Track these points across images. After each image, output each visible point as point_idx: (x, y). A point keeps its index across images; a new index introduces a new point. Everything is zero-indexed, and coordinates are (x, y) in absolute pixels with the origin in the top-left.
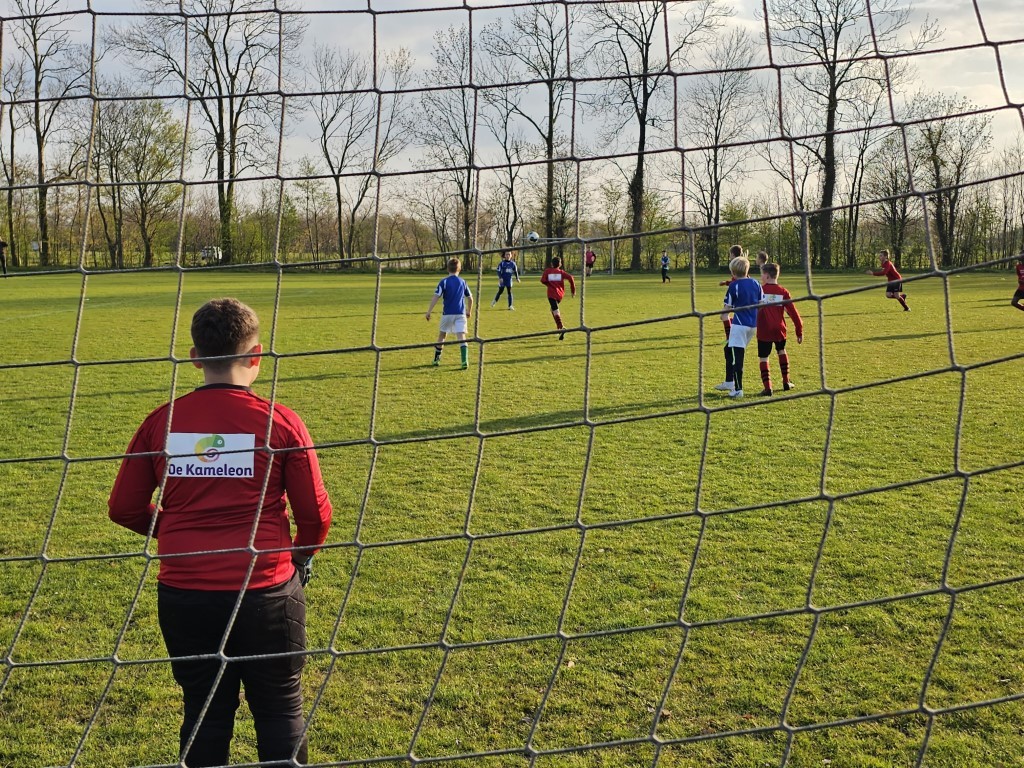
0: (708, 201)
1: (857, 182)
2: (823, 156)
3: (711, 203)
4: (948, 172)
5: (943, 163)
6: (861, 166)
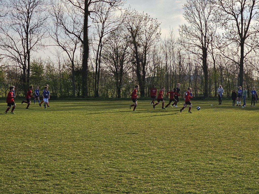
0: (23, 60)
1: (99, 54)
2: (82, 40)
3: (25, 62)
5: (139, 45)
6: (100, 45)
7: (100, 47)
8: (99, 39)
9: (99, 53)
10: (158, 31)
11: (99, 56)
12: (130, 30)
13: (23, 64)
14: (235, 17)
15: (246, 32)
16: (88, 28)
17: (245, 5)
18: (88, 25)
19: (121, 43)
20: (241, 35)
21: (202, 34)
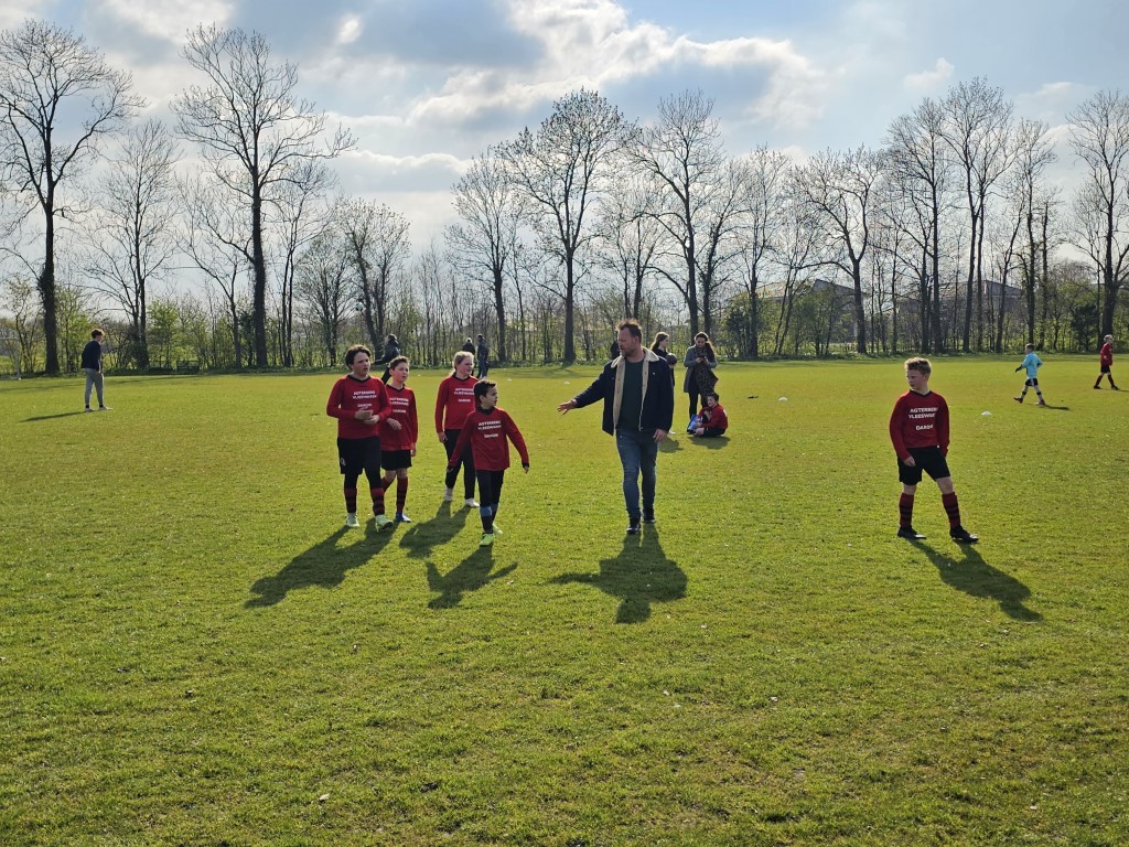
0: (133, 298)
2: (251, 255)
3: (137, 301)
4: (373, 274)
5: (368, 266)
6: (290, 266)
7: (289, 270)
8: (286, 253)
9: (288, 280)
10: (403, 239)
11: (288, 287)
12: (351, 236)
13: (132, 307)
14: (554, 207)
15: (575, 238)
16: (262, 234)
17: (573, 187)
18: (261, 227)
19: (333, 261)
20: (566, 242)
21: (493, 243)
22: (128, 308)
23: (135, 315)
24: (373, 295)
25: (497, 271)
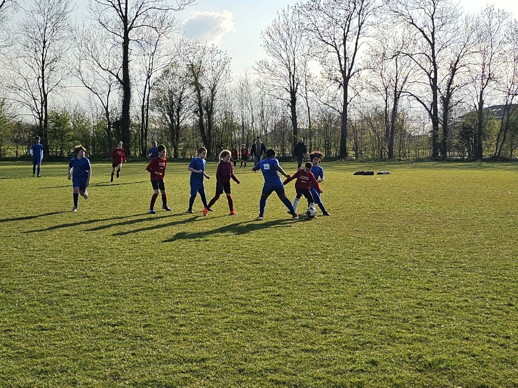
0: (39, 108)
1: (146, 98)
2: (121, 79)
3: (42, 109)
4: (206, 94)
5: (202, 88)
6: (148, 87)
12: (190, 66)
13: (38, 113)
14: (336, 49)
15: (350, 70)
16: (129, 64)
17: (349, 34)
18: (129, 59)
20: (343, 72)
21: (290, 73)
22: (36, 115)
23: (41, 119)
24: (205, 108)
25: (293, 93)
